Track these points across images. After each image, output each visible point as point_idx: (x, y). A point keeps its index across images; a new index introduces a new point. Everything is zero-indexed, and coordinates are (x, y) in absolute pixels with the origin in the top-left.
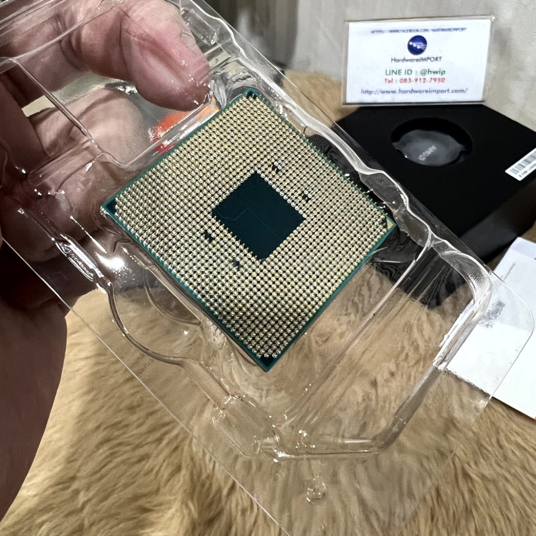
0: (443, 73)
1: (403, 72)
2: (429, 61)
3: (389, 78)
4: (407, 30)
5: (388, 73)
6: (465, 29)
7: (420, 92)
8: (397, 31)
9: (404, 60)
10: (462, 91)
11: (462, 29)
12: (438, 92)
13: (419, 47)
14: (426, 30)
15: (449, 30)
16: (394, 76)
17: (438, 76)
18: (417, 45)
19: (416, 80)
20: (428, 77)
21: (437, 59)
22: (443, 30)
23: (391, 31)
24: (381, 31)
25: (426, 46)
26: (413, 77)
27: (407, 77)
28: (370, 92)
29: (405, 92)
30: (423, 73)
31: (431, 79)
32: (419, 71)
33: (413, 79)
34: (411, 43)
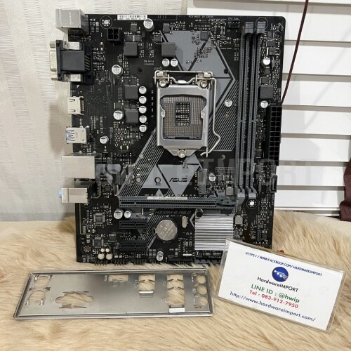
0: (297, 301)
1: (265, 291)
3: (254, 290)
4: (274, 261)
5: (254, 287)
6: (321, 274)
7: (277, 309)
8: (266, 259)
9: (267, 282)
11: (318, 274)
12: (291, 313)
13: (281, 276)
14: (289, 266)
16: (258, 291)
17: (293, 302)
18: (280, 274)
19: (275, 299)
20: (285, 300)
21: (294, 289)
22: (303, 269)
23: (261, 258)
25: (287, 277)
26: (273, 296)
27: (268, 295)
28: (237, 296)
29: (264, 305)
30: (282, 296)
31: (287, 302)
32: (278, 293)
33: (272, 298)
34: (275, 271)
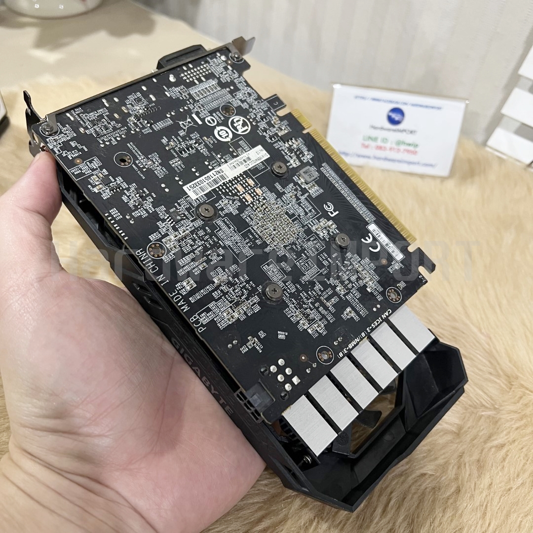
0: (416, 146)
1: (379, 140)
2: (404, 133)
3: (367, 143)
4: (387, 101)
5: (365, 138)
6: (440, 108)
7: (393, 160)
9: (382, 128)
10: (431, 165)
12: (410, 163)
14: (405, 104)
15: (427, 107)
16: (371, 143)
17: (411, 148)
18: (395, 117)
19: (391, 149)
20: (402, 147)
21: (411, 132)
22: (421, 106)
24: (363, 98)
25: (403, 119)
26: (388, 145)
27: (382, 144)
29: (379, 159)
30: (399, 143)
31: (405, 150)
32: (394, 141)
34: (390, 114)
